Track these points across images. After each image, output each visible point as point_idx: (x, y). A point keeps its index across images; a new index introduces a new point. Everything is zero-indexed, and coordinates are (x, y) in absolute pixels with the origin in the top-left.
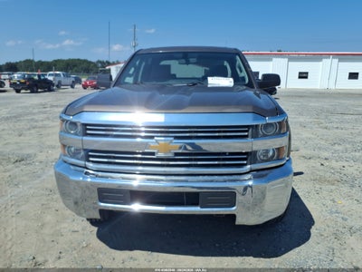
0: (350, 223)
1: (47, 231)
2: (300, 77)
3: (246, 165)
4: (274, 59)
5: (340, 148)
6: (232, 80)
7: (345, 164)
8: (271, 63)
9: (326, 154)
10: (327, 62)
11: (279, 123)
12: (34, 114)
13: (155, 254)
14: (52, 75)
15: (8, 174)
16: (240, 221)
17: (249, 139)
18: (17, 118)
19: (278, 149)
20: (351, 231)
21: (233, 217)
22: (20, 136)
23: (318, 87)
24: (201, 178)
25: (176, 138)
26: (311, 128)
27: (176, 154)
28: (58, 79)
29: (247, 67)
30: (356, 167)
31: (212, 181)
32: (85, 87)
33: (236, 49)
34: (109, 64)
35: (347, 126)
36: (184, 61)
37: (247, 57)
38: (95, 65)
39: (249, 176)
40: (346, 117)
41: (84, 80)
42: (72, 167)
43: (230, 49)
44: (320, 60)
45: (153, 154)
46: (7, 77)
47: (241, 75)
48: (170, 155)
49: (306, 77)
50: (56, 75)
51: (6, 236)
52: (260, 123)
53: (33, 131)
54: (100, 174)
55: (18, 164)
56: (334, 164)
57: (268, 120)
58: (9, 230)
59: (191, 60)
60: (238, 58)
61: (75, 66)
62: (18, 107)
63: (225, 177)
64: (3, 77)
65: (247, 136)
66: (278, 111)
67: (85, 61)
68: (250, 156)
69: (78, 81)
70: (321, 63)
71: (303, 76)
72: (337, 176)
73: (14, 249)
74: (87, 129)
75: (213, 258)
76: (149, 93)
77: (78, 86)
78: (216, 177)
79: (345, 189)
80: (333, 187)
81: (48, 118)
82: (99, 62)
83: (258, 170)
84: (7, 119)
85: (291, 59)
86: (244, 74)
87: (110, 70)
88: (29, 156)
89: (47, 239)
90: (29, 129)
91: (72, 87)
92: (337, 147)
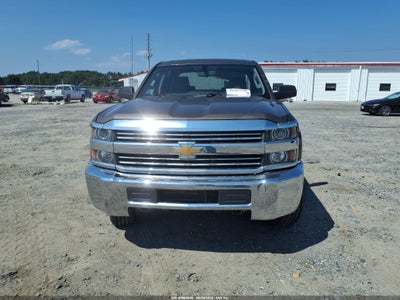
0: (362, 224)
1: (75, 233)
2: (327, 89)
3: (260, 166)
4: (299, 70)
5: (362, 160)
6: (249, 91)
7: (365, 174)
8: (296, 74)
9: (346, 166)
10: (356, 72)
11: (290, 129)
12: (46, 129)
13: (179, 251)
14: (61, 88)
15: (29, 186)
16: (255, 216)
17: (262, 143)
18: (28, 132)
19: (289, 152)
20: (362, 231)
21: (249, 213)
22: (35, 150)
23: (347, 100)
24: (219, 178)
25: (197, 142)
26: (335, 141)
27: (198, 157)
28: (67, 92)
29: (264, 79)
30: (376, 177)
31: (230, 181)
32: (96, 101)
33: (253, 62)
34: (121, 76)
35: (372, 138)
36: (203, 73)
37: (263, 68)
38: (105, 77)
39: (263, 176)
40: (372, 130)
41: (94, 93)
42: (102, 170)
43: (247, 62)
44: (349, 70)
45: (177, 156)
46: (10, 90)
47: (258, 86)
48: (193, 158)
49: (334, 89)
50: (66, 88)
51: (37, 238)
52: (273, 128)
53: (47, 146)
54: (128, 175)
55: (36, 176)
56: (353, 174)
57: (279, 126)
58: (39, 233)
59: (211, 72)
60: (255, 70)
61: (84, 78)
62: (26, 122)
63: (242, 177)
64: (5, 90)
65: (260, 141)
66: (289, 118)
67: (95, 73)
68: (264, 158)
69: (88, 94)
70: (350, 74)
71: (330, 87)
72: (356, 186)
73: (47, 248)
74: (117, 135)
75: (232, 254)
76: (171, 104)
77: (89, 100)
78: (233, 177)
79: (363, 197)
80: (351, 196)
81: (61, 133)
82: (110, 74)
83: (270, 171)
84: (18, 134)
85: (317, 70)
86: (260, 85)
87: (122, 82)
88: (47, 169)
89: (76, 240)
90: (43, 144)
91: (82, 101)
92: (358, 159)
